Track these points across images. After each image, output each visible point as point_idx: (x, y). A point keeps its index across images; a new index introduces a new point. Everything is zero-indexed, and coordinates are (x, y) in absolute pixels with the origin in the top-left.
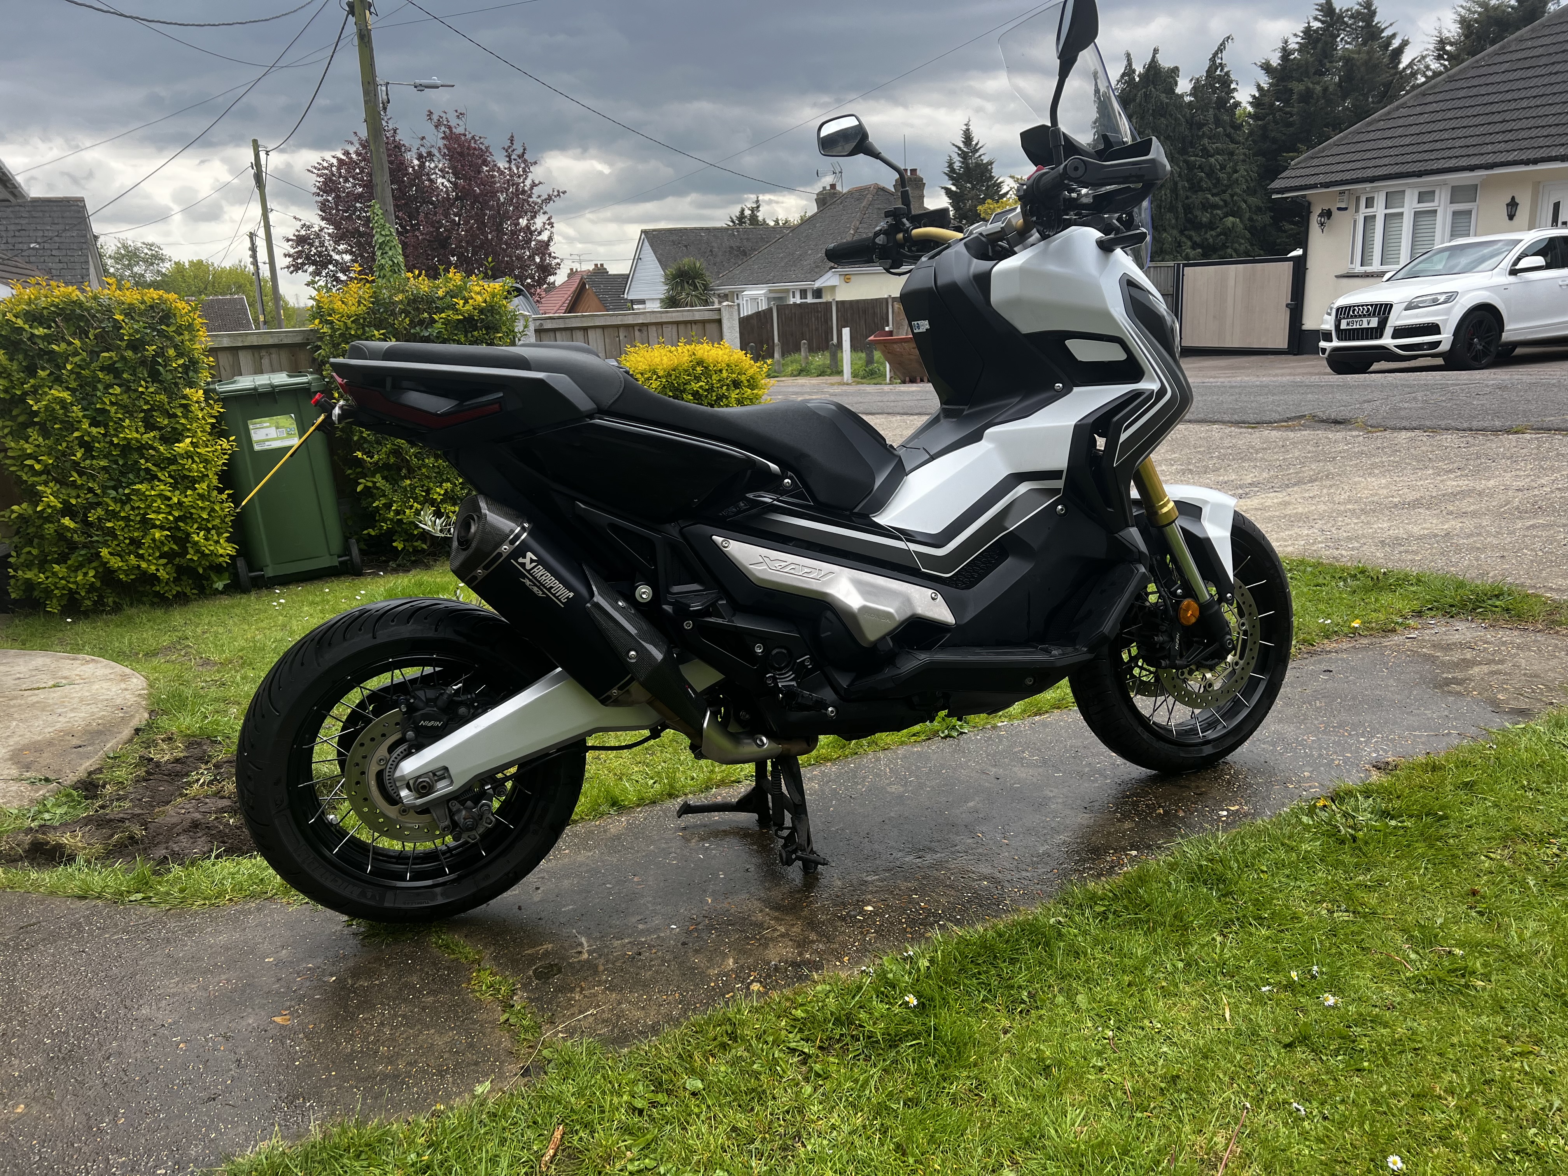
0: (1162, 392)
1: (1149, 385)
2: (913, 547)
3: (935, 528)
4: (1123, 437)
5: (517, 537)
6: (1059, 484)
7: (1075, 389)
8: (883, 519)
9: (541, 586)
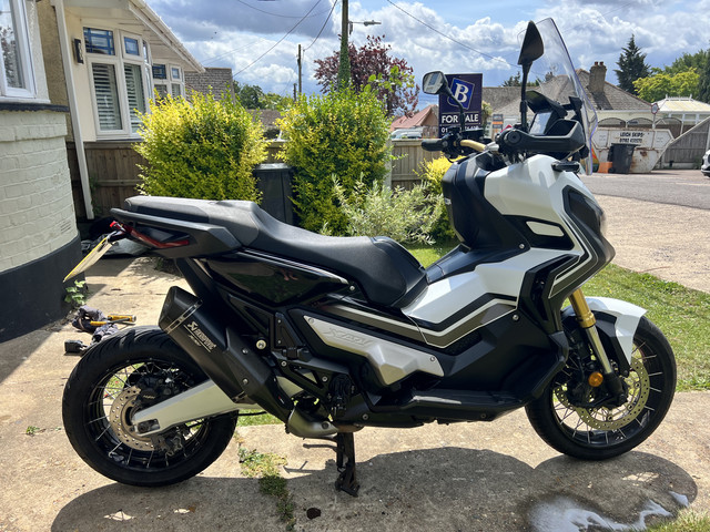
0: (586, 256)
1: (577, 251)
2: (422, 330)
3: (437, 321)
4: (556, 282)
5: (190, 312)
6: (516, 304)
7: (532, 249)
8: (408, 312)
9: (199, 340)
